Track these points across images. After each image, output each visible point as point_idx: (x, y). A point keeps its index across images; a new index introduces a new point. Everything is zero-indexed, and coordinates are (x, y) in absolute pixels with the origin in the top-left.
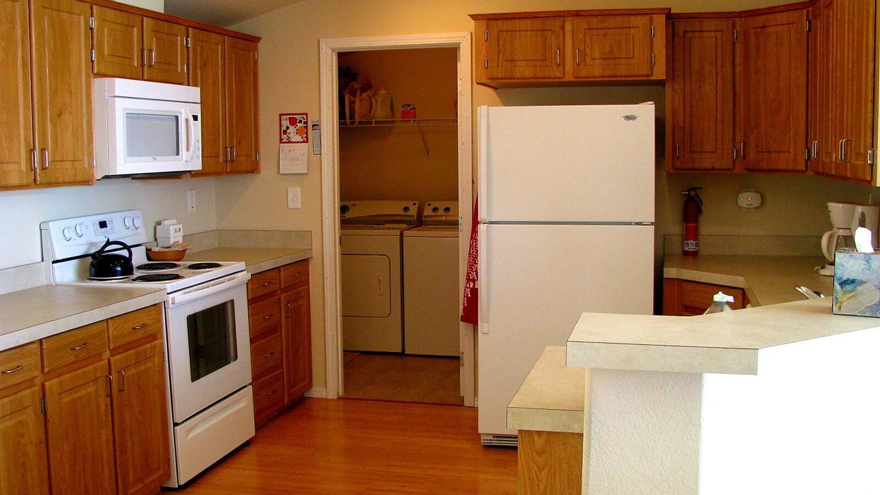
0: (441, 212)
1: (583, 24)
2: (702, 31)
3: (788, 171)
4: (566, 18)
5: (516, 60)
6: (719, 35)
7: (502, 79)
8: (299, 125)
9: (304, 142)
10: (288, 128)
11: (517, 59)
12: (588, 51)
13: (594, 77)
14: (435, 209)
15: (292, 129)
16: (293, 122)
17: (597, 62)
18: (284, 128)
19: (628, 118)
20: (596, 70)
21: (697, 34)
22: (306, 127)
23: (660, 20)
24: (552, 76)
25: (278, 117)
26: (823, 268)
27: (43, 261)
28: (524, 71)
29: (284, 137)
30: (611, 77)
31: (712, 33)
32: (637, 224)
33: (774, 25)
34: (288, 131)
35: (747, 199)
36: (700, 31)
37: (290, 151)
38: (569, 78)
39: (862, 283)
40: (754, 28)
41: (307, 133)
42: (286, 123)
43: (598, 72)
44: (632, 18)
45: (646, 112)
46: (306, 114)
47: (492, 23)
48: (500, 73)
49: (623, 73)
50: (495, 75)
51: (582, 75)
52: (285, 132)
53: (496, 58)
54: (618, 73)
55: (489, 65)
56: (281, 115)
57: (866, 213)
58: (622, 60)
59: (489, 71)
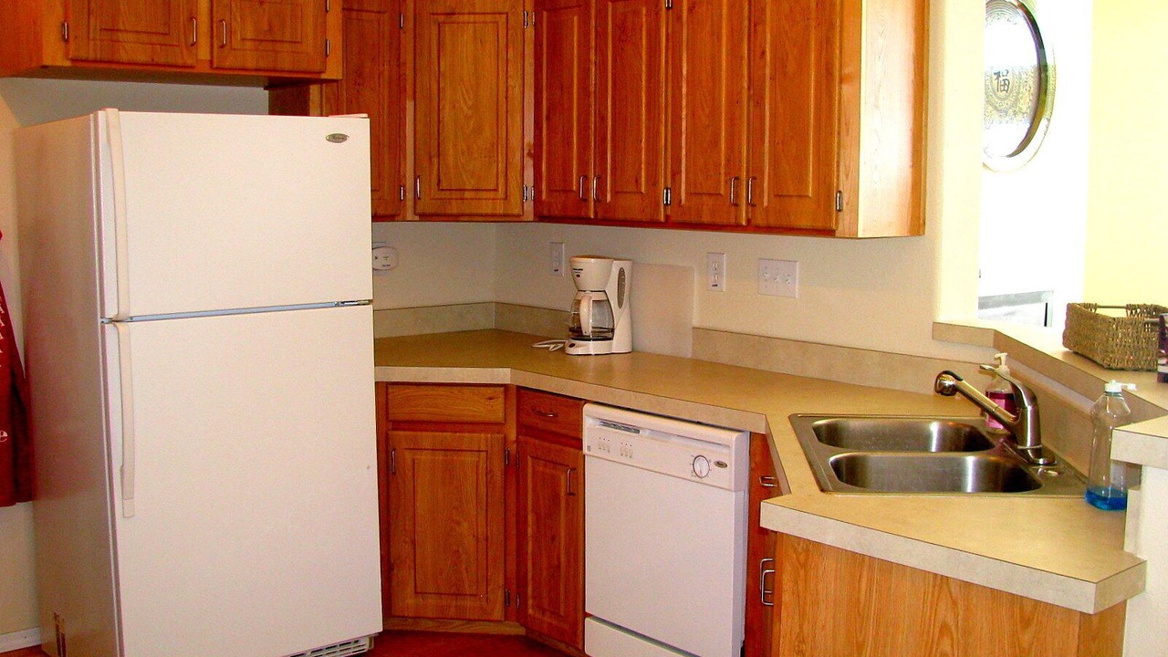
2: (361, 10)
5: (120, 31)
6: (383, 18)
7: (95, 61)
11: (121, 27)
12: (236, 27)
13: (243, 70)
17: (248, 45)
19: (337, 138)
20: (246, 58)
21: (354, 14)
24: (180, 62)
26: (572, 345)
28: (133, 50)
30: (271, 71)
31: (373, 15)
36: (358, 10)
38: (204, 68)
43: (250, 63)
45: (358, 130)
48: (91, 51)
49: (289, 67)
50: (83, 55)
51: (227, 64)
53: (85, 22)
54: (280, 66)
55: (72, 34)
57: (625, 271)
58: (285, 45)
59: (72, 46)
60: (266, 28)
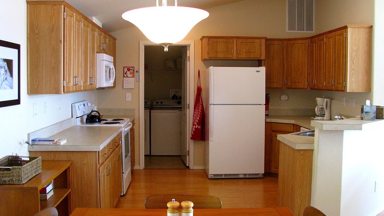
0: (159, 104)
1: (240, 41)
2: (274, 44)
3: (302, 88)
4: (234, 39)
5: (218, 52)
6: (279, 46)
8: (131, 71)
9: (133, 77)
10: (127, 72)
12: (241, 50)
13: (243, 58)
14: (157, 103)
15: (128, 72)
16: (129, 70)
17: (244, 53)
18: (125, 72)
19: (258, 71)
20: (243, 56)
21: (272, 45)
22: (134, 72)
23: (263, 41)
24: (230, 57)
25: (123, 68)
26: (315, 117)
27: (72, 117)
28: (220, 55)
29: (125, 75)
30: (249, 58)
31: (277, 45)
32: (259, 105)
33: (297, 44)
34: (127, 73)
35: (284, 98)
37: (128, 80)
38: (235, 58)
39: (370, 112)
40: (290, 44)
41: (134, 74)
42: (126, 70)
43: (244, 57)
44: (255, 40)
45: (263, 70)
46: (134, 67)
47: (210, 39)
48: (212, 56)
49: (253, 57)
51: (239, 57)
52: (125, 73)
53: (211, 51)
54: (251, 57)
55: (209, 53)
56: (124, 67)
57: (328, 101)
58: (252, 53)
59: (209, 55)
60: (248, 50)
